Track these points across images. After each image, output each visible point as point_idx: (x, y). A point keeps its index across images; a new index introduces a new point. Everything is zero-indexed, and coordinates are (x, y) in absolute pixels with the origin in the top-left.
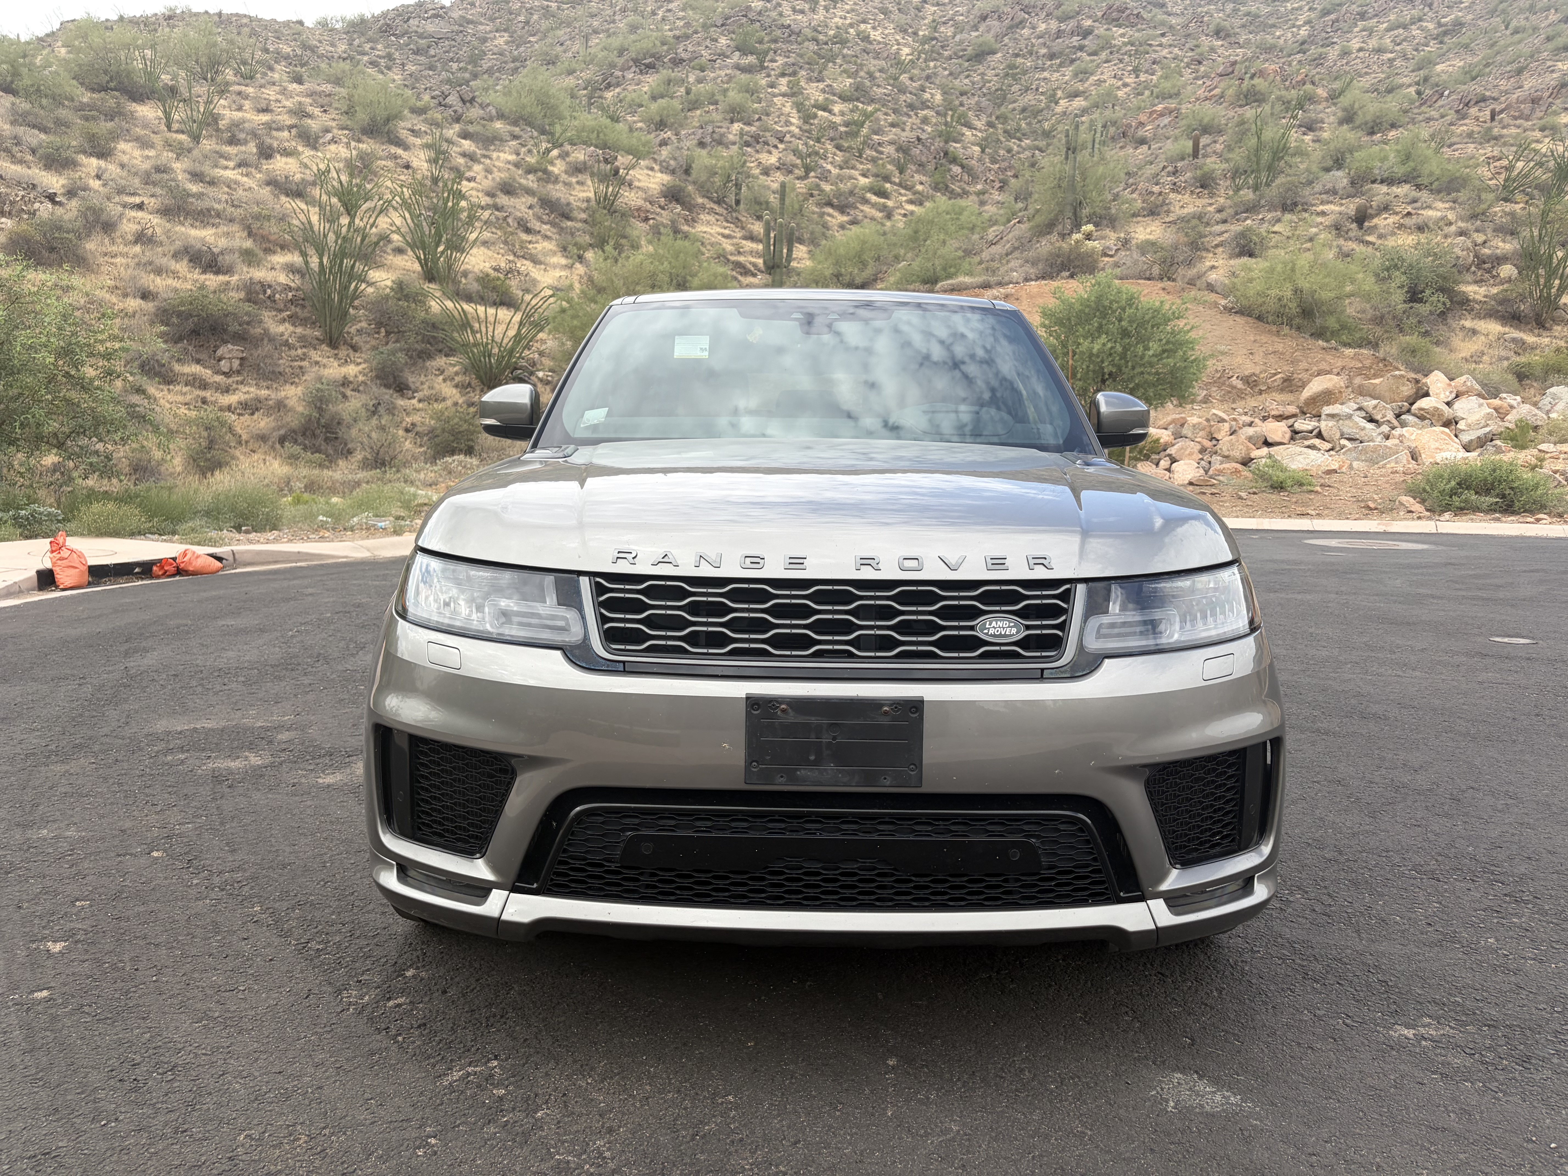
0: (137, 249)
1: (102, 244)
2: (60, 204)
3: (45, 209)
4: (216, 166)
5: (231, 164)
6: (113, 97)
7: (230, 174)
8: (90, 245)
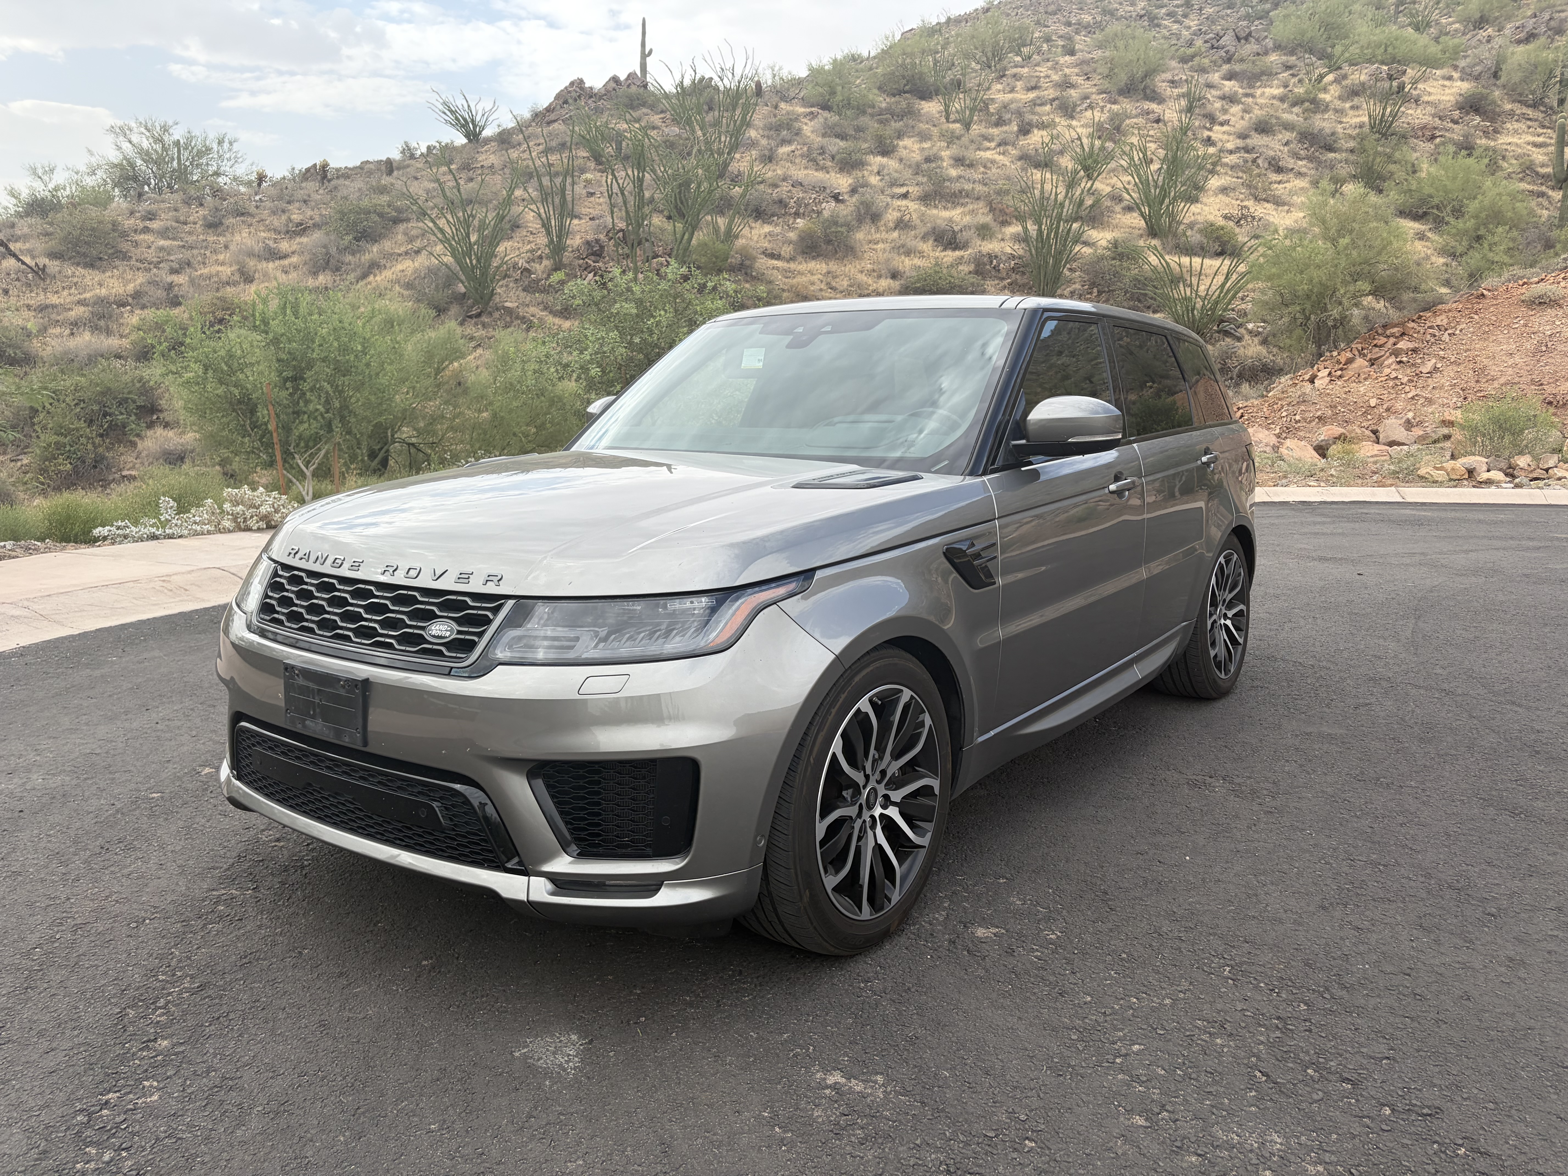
0: (895, 234)
1: (869, 232)
2: (842, 201)
3: (829, 208)
4: (979, 149)
5: (993, 145)
6: (905, 99)
7: (988, 154)
8: (860, 235)
